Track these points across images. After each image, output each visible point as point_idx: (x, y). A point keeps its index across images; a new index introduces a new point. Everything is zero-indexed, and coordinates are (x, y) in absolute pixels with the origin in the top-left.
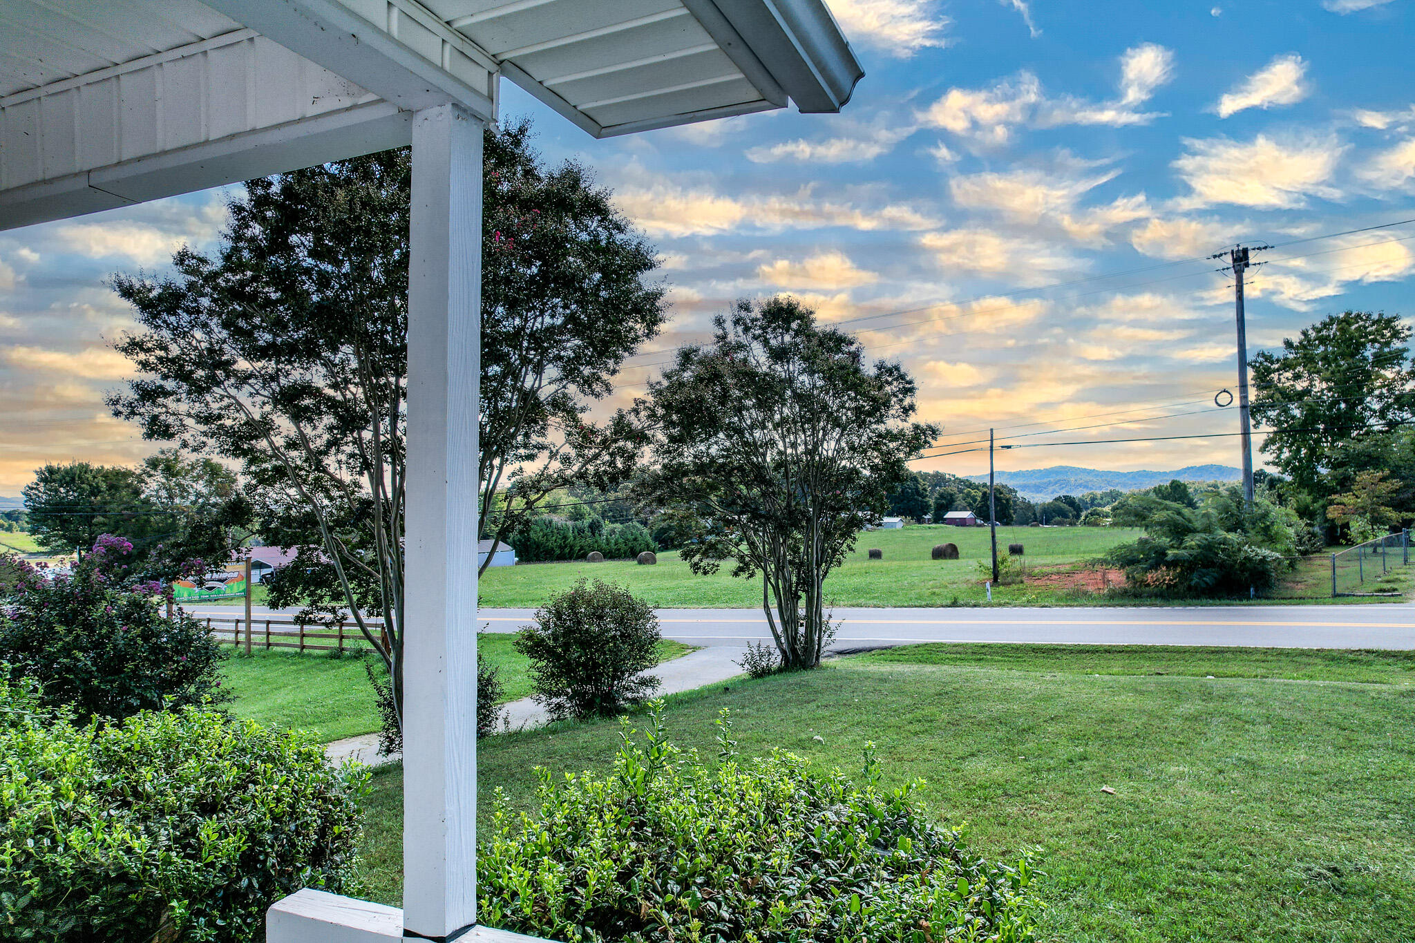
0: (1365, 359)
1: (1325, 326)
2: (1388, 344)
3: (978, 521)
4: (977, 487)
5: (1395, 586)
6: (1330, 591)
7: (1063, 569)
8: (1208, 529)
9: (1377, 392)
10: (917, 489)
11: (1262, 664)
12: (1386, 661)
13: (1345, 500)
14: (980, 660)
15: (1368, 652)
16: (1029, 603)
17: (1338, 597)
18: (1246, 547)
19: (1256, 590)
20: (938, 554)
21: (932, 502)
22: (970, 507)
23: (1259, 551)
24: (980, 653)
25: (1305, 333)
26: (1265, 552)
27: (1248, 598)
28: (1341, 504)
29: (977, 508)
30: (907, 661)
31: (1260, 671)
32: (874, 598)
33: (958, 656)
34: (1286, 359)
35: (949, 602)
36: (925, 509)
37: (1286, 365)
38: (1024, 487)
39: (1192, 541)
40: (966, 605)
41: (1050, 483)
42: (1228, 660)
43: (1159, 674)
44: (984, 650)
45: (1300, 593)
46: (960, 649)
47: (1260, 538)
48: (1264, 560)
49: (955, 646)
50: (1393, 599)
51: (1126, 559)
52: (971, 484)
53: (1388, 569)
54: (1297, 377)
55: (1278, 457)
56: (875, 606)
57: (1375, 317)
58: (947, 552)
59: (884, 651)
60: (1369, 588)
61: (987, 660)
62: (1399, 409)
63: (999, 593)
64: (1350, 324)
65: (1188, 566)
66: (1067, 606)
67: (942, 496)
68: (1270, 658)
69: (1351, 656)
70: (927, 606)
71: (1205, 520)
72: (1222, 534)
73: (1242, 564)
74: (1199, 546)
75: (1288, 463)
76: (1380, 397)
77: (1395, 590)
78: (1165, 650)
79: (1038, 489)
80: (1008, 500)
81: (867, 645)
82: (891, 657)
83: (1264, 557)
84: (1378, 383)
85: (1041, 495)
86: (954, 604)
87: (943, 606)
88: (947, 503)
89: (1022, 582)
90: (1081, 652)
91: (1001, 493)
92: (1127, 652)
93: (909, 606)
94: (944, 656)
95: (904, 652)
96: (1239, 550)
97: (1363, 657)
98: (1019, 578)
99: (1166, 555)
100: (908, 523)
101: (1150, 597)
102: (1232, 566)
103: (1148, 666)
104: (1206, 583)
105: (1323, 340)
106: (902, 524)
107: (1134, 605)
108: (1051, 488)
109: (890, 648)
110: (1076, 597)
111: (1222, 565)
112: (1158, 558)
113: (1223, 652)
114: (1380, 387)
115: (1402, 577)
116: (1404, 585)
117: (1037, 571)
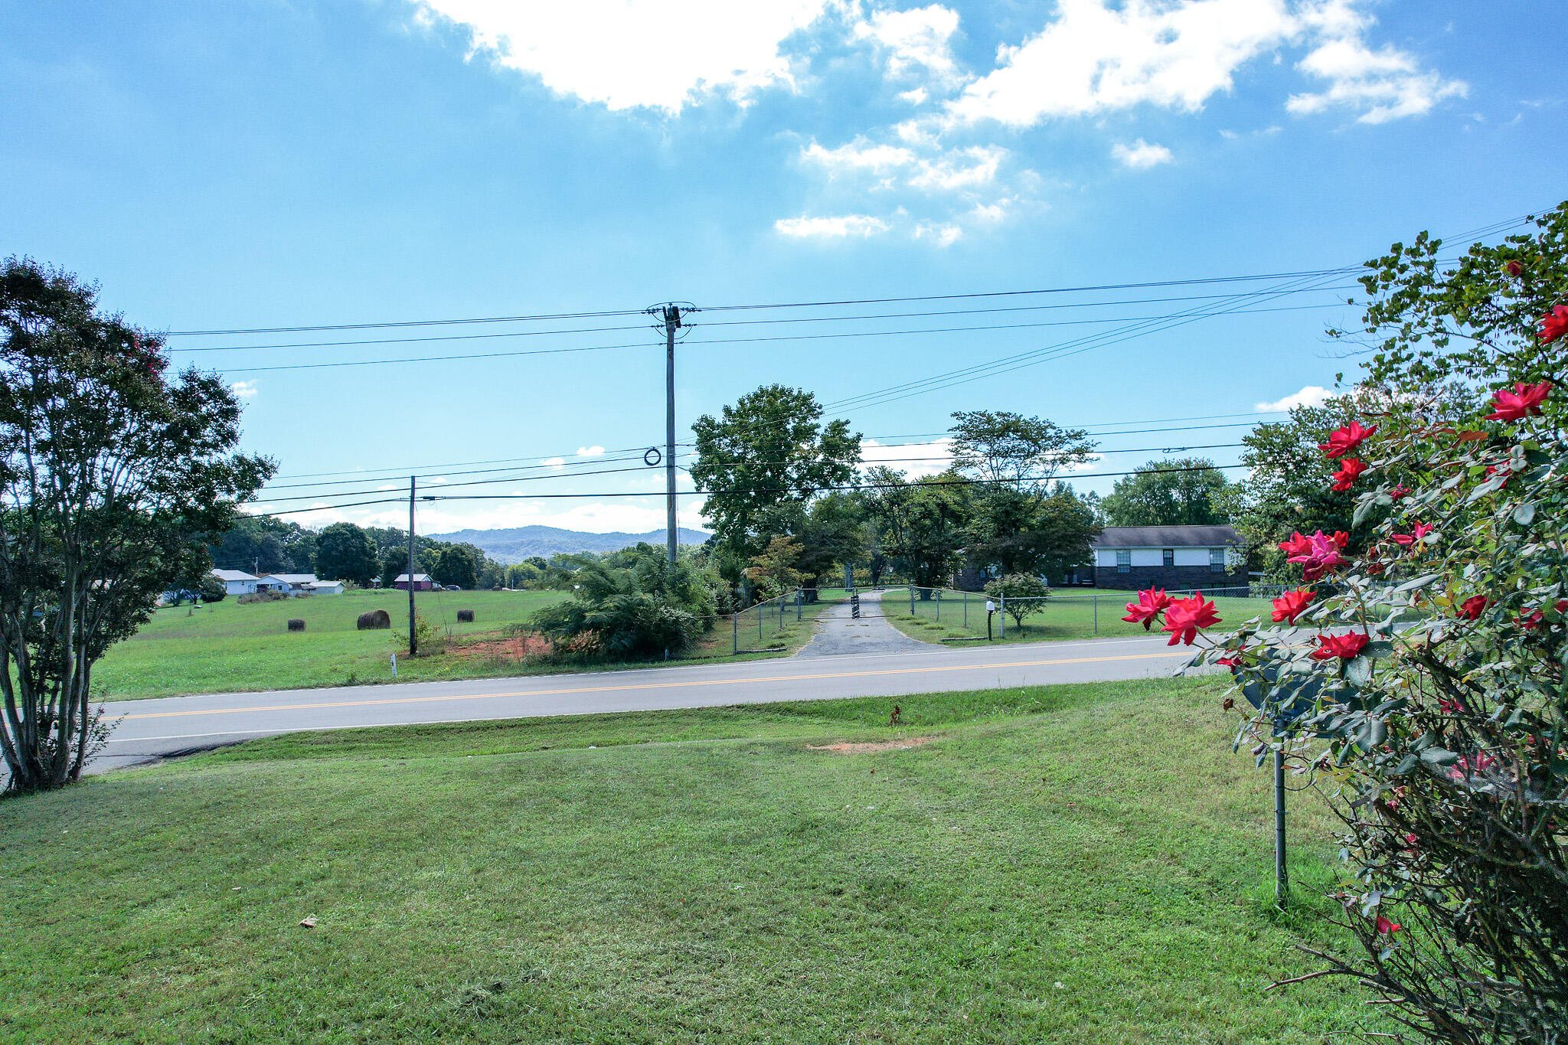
0: (786, 431)
1: (757, 396)
2: (805, 419)
3: (435, 585)
4: (439, 547)
5: (783, 641)
6: (732, 649)
7: (495, 636)
8: (629, 590)
9: (796, 463)
10: (364, 547)
11: (647, 728)
12: (752, 715)
13: (761, 562)
14: (351, 749)
15: (739, 707)
16: (442, 677)
17: (739, 654)
18: (662, 609)
19: (671, 651)
20: (365, 623)
21: (381, 563)
22: (427, 569)
23: (673, 611)
24: (353, 741)
25: (741, 402)
26: (679, 612)
27: (662, 659)
28: (758, 565)
29: (435, 570)
30: (257, 758)
31: (642, 736)
32: (257, 680)
33: (326, 746)
34: (725, 425)
35: (345, 680)
36: (373, 571)
37: (725, 432)
38: (494, 548)
39: (610, 602)
40: (365, 683)
41: (522, 544)
42: (617, 727)
43: (546, 748)
44: (359, 737)
45: (708, 652)
46: (329, 738)
47: (676, 599)
48: (676, 621)
49: (326, 734)
50: (779, 654)
51: (549, 624)
52: (432, 543)
53: (784, 625)
54: (734, 444)
55: (717, 519)
56: (250, 690)
57: (795, 393)
58: (376, 621)
59: (232, 748)
60: (763, 645)
61: (359, 748)
62: (811, 480)
63: (412, 666)
64: (776, 399)
65: (607, 629)
66: (480, 678)
67: (394, 556)
68: (656, 721)
69: (725, 713)
70: (317, 686)
71: (626, 581)
72: (639, 595)
73: (657, 625)
74: (618, 608)
75: (724, 527)
76: (798, 467)
77: (783, 645)
78: (560, 720)
79: (510, 549)
80: (470, 562)
81: (210, 742)
82: (238, 755)
83: (678, 618)
84: (796, 455)
85: (514, 556)
86: (351, 682)
87: (336, 686)
88: (399, 564)
89: (443, 653)
90: (470, 730)
91: (463, 554)
92: (520, 726)
93: (294, 688)
94: (307, 747)
95: (258, 747)
96: (656, 611)
97: (734, 713)
98: (440, 649)
99: (585, 617)
100: (349, 588)
101: (568, 663)
102: (649, 627)
103: (538, 740)
104: (625, 646)
105: (756, 410)
106: (342, 589)
107: (551, 673)
108: (523, 550)
109: (240, 743)
110: (495, 667)
111: (641, 627)
112: (577, 622)
113: (614, 718)
114: (799, 459)
115: (791, 633)
116: (791, 640)
117: (465, 639)
